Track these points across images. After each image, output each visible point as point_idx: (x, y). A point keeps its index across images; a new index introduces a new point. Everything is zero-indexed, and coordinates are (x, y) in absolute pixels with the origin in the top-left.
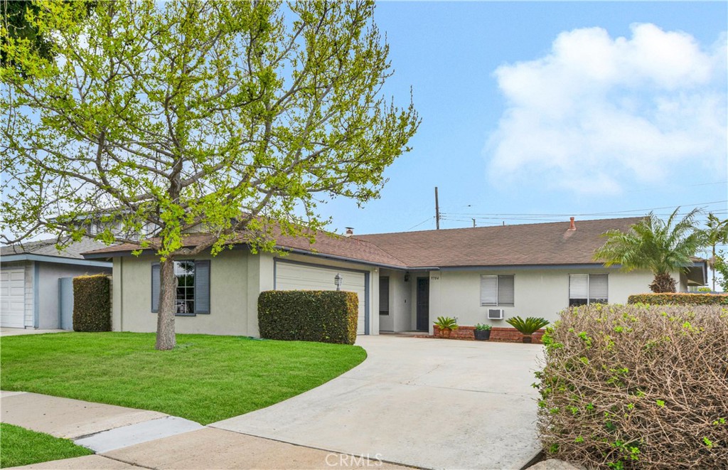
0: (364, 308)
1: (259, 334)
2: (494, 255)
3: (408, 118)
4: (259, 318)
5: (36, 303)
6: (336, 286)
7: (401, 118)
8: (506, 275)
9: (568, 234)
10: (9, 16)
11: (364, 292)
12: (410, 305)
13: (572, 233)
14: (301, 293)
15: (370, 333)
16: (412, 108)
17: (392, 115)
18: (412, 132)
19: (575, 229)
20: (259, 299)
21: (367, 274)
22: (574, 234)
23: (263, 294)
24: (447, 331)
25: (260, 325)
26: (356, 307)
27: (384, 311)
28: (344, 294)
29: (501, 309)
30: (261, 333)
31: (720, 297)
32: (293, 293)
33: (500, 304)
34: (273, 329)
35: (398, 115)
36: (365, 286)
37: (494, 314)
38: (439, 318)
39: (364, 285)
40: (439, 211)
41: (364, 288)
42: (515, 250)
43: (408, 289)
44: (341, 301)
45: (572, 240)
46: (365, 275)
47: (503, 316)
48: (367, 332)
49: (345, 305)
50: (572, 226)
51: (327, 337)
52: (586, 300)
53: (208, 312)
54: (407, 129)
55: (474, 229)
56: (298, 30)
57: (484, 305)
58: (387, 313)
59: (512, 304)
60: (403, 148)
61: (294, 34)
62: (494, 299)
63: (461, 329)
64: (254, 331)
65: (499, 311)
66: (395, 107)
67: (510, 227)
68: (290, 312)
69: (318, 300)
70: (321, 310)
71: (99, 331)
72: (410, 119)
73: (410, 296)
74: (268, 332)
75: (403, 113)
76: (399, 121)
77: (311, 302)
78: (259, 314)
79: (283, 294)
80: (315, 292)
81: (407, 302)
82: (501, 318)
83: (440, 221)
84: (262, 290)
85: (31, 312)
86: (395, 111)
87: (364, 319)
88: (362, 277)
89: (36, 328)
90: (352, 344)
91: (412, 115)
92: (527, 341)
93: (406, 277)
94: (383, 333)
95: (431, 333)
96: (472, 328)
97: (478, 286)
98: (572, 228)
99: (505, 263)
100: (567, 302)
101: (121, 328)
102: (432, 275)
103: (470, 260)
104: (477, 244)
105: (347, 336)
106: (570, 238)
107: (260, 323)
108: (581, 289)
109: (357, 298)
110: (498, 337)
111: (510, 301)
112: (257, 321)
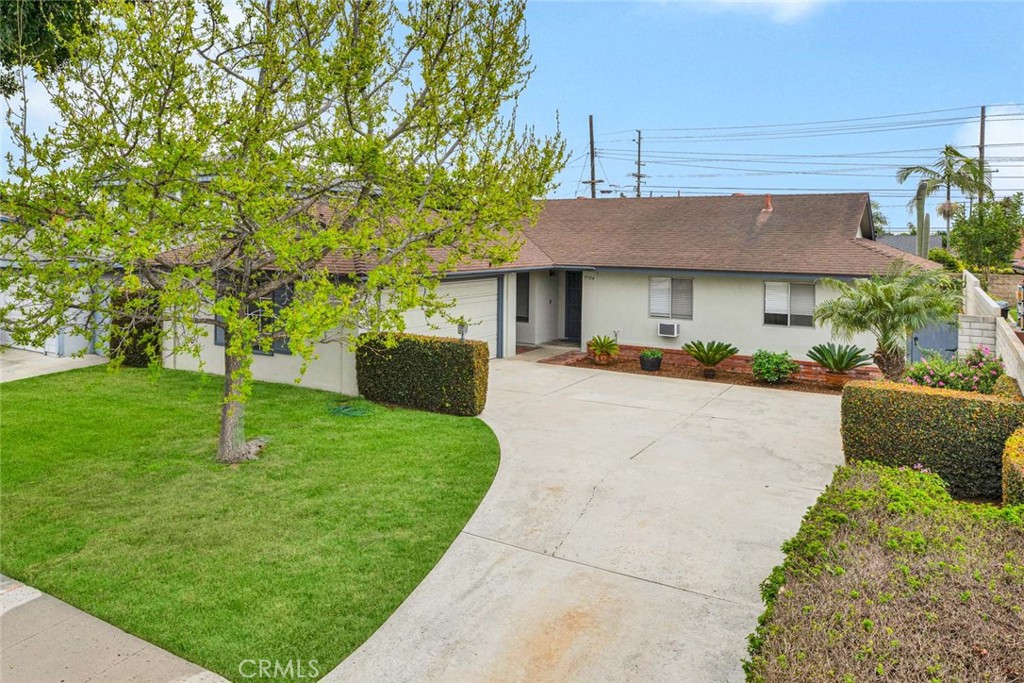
1: (357, 390)
2: (667, 250)
3: (553, 151)
4: (358, 368)
6: (460, 336)
7: (546, 151)
8: (683, 279)
9: (762, 218)
11: (496, 302)
12: (556, 308)
13: (767, 217)
14: (413, 341)
15: (504, 355)
16: (559, 136)
17: (534, 148)
18: (558, 168)
19: (771, 210)
21: (500, 279)
22: (770, 219)
24: (605, 357)
25: (358, 379)
26: (486, 362)
27: (522, 318)
28: (470, 347)
29: (674, 322)
30: (359, 389)
31: (964, 400)
33: (674, 316)
34: (376, 386)
35: (541, 147)
36: (498, 294)
37: (666, 330)
38: (594, 338)
39: (496, 292)
40: (595, 146)
41: (496, 297)
42: (694, 241)
43: (554, 284)
44: (466, 358)
45: (767, 227)
46: (498, 280)
47: (678, 332)
48: (500, 355)
49: (473, 363)
50: (767, 206)
51: (447, 405)
52: (787, 315)
53: (287, 352)
54: (552, 164)
56: (412, 45)
57: (653, 316)
58: (526, 320)
59: (690, 317)
61: (406, 50)
62: (666, 309)
63: (623, 348)
64: (350, 388)
65: (673, 326)
66: (536, 139)
68: (399, 366)
69: (436, 354)
70: (439, 368)
72: (557, 151)
73: (556, 295)
74: (369, 389)
75: (548, 143)
76: (543, 155)
77: (426, 355)
80: (431, 340)
81: (552, 302)
82: (676, 335)
83: (596, 159)
86: (536, 142)
87: (495, 337)
88: (494, 283)
89: (60, 355)
90: (480, 412)
91: (559, 146)
92: (709, 375)
93: (552, 273)
94: (522, 349)
95: (584, 349)
96: (638, 349)
97: (645, 292)
98: (767, 207)
99: (681, 265)
100: (762, 318)
101: (175, 362)
102: (584, 274)
103: (634, 258)
104: (645, 228)
105: (473, 404)
106: (765, 225)
107: (359, 376)
108: (779, 300)
109: (487, 349)
110: (671, 362)
111: (685, 311)
112: (355, 372)
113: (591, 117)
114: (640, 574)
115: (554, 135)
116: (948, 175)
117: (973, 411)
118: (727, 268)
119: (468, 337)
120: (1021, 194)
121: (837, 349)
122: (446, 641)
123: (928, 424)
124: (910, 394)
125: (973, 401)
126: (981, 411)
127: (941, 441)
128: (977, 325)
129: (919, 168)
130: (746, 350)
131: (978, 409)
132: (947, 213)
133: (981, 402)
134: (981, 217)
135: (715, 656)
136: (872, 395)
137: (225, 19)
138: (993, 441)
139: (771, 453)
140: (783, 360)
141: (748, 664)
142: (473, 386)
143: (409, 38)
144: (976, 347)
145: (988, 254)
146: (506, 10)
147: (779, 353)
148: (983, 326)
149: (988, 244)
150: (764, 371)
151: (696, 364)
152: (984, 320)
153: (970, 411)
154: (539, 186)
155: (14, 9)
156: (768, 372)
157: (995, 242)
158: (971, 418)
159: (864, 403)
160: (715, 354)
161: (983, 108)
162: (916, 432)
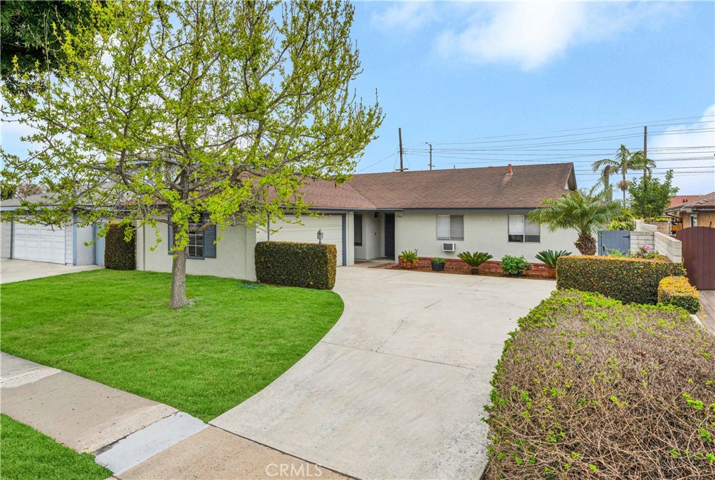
0: (341, 256)
1: (256, 277)
2: (447, 198)
3: (374, 114)
4: (256, 264)
5: (75, 244)
6: (318, 240)
7: (369, 114)
8: (457, 215)
9: (507, 179)
10: (48, 43)
11: (341, 231)
12: (379, 237)
13: (510, 178)
14: (290, 245)
15: (347, 264)
16: (377, 105)
17: (362, 112)
18: (377, 125)
19: (512, 173)
20: (256, 248)
21: (344, 216)
22: (512, 179)
23: (259, 244)
24: (410, 263)
25: (256, 270)
26: (335, 256)
27: (358, 243)
28: (325, 247)
29: (453, 242)
30: (257, 276)
32: (284, 244)
33: (452, 238)
34: (267, 274)
35: (366, 112)
36: (343, 226)
37: (448, 247)
38: (403, 252)
41: (341, 227)
42: (464, 193)
43: (378, 224)
44: (323, 253)
45: (509, 183)
46: (342, 217)
47: (455, 248)
48: (344, 264)
49: (326, 256)
51: (311, 283)
52: (522, 236)
53: (214, 256)
54: (373, 123)
55: (431, 171)
56: (285, 47)
57: (439, 239)
58: (360, 244)
59: (462, 239)
60: (371, 137)
61: (282, 50)
62: (447, 235)
63: (420, 259)
64: (251, 276)
65: (452, 245)
66: (363, 106)
67: (460, 171)
68: (281, 261)
69: (304, 251)
70: (306, 260)
71: (125, 270)
72: (376, 115)
73: (379, 228)
75: (370, 110)
76: (368, 117)
77: (298, 253)
78: (256, 260)
79: (275, 245)
80: (301, 244)
81: (377, 234)
82: (453, 250)
83: (403, 155)
84: (258, 240)
85: (70, 252)
86: (363, 109)
87: (341, 253)
89: (74, 264)
90: (332, 288)
91: (378, 111)
92: (475, 272)
93: (376, 214)
94: (358, 262)
95: (397, 261)
96: (429, 259)
97: (434, 223)
98: (510, 172)
99: (456, 206)
100: (507, 238)
101: (144, 266)
102: (396, 214)
103: (427, 202)
104: (433, 187)
105: (327, 282)
106: (508, 182)
107: (257, 268)
108: (518, 227)
109: (335, 249)
110: (451, 267)
111: (460, 236)
112: (254, 267)
113: (400, 129)
114: (432, 360)
115: (375, 104)
116: (623, 161)
117: (639, 268)
118: (485, 206)
119: (324, 242)
120: (672, 171)
121: (554, 253)
122: (310, 391)
123: (611, 278)
124: (599, 260)
125: (639, 262)
126: (644, 268)
127: (619, 288)
128: (642, 237)
129: (605, 161)
130: (497, 258)
131: (642, 267)
132: (623, 187)
133: (644, 263)
134: (646, 186)
135: (477, 396)
136: (575, 262)
137: (170, 26)
138: (652, 286)
139: (513, 305)
140: (520, 261)
141: (496, 374)
142: (327, 271)
143: (284, 42)
144: (641, 246)
145: (650, 208)
146: (342, 14)
147: (518, 256)
148: (646, 237)
149: (650, 203)
150: (508, 267)
151: (466, 268)
152: (647, 234)
153: (637, 268)
154: (366, 136)
155: (42, 23)
156: (511, 268)
157: (654, 201)
158: (638, 273)
159: (570, 267)
160: (478, 258)
161: (646, 128)
162: (603, 283)
